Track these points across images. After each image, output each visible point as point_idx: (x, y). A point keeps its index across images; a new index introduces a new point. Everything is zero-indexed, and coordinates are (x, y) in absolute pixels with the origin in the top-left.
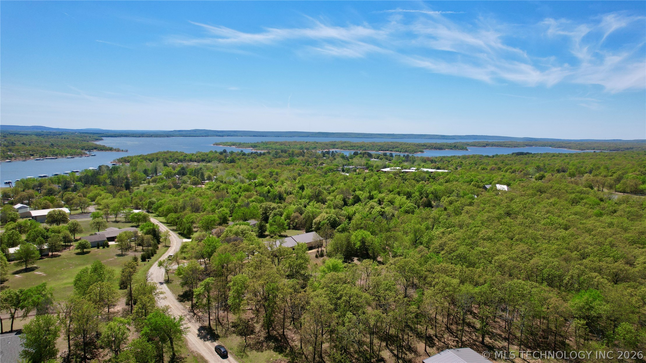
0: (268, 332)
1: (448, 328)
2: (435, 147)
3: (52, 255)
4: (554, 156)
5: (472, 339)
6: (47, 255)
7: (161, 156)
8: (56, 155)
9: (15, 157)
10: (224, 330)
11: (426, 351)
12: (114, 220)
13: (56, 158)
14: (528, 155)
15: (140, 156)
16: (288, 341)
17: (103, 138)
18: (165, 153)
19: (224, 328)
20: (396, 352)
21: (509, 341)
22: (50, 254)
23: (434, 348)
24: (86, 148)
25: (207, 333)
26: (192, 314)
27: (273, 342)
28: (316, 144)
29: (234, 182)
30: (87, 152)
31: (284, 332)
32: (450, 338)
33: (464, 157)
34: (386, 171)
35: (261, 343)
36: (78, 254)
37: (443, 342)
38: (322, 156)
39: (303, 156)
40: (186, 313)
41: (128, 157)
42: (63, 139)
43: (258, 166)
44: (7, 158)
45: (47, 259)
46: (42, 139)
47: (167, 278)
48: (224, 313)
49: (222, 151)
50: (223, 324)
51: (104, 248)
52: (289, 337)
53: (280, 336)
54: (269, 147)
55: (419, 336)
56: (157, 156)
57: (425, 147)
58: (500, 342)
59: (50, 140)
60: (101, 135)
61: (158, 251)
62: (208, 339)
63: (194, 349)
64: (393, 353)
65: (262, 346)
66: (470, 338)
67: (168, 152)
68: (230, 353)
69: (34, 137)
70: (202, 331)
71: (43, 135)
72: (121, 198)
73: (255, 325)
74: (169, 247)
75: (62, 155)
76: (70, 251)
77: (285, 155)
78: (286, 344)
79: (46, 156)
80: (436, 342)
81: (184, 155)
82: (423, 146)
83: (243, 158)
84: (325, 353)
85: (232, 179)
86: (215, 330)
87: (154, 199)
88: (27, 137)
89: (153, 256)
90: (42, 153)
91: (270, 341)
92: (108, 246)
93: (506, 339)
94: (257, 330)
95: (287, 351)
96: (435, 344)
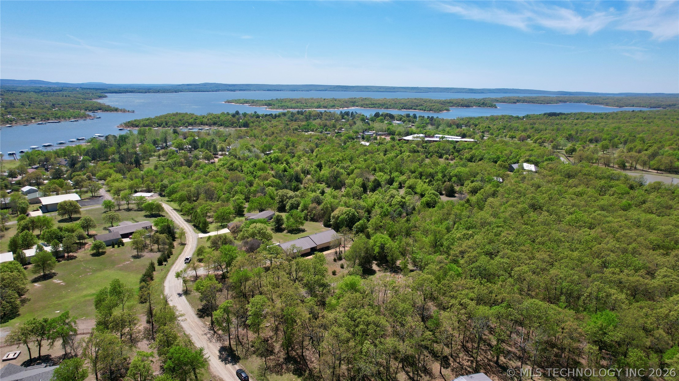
0: (287, 353)
1: (463, 346)
2: (462, 105)
3: (68, 256)
4: (588, 118)
5: (487, 358)
6: (63, 257)
7: (170, 119)
8: (58, 118)
9: (16, 122)
10: (244, 350)
11: (441, 373)
12: (126, 207)
13: (59, 122)
14: (560, 116)
15: (148, 119)
16: (306, 363)
17: (106, 94)
18: (174, 115)
19: (244, 348)
20: (411, 374)
21: (522, 360)
22: (66, 255)
23: (449, 369)
24: (90, 108)
25: (228, 354)
26: (212, 332)
27: (292, 364)
28: (335, 102)
29: (249, 157)
30: (91, 113)
31: (302, 352)
32: (465, 357)
33: (493, 119)
34: (408, 140)
35: (280, 365)
36: (93, 255)
37: (458, 363)
38: (340, 118)
39: (321, 118)
40: (206, 331)
41: (135, 121)
42: (64, 97)
43: (273, 133)
44: (7, 123)
45: (63, 261)
46: (42, 97)
47: (185, 288)
48: (243, 330)
49: (234, 112)
50: (243, 343)
51: (119, 247)
52: (308, 358)
53: (299, 357)
54: (284, 106)
55: (435, 355)
56: (165, 120)
57: (451, 105)
58: (515, 361)
59: (50, 98)
60: (105, 91)
61: (174, 251)
62: (229, 362)
63: (216, 374)
64: (409, 375)
65: (282, 368)
66: (485, 357)
67: (177, 114)
68: (251, 377)
69: (34, 96)
70: (223, 353)
71: (42, 91)
72: (132, 180)
73: (275, 344)
74: (185, 244)
75: (64, 118)
76: (86, 251)
77: (302, 117)
78: (305, 366)
79: (48, 120)
80: (451, 362)
81: (195, 117)
82: (449, 103)
83: (257, 121)
84: (343, 376)
85: (247, 153)
86: (235, 351)
87: (166, 182)
88: (26, 94)
89: (169, 257)
90: (43, 116)
91: (290, 362)
92: (123, 244)
93: (520, 358)
94: (276, 350)
95: (306, 375)
96: (450, 364)
